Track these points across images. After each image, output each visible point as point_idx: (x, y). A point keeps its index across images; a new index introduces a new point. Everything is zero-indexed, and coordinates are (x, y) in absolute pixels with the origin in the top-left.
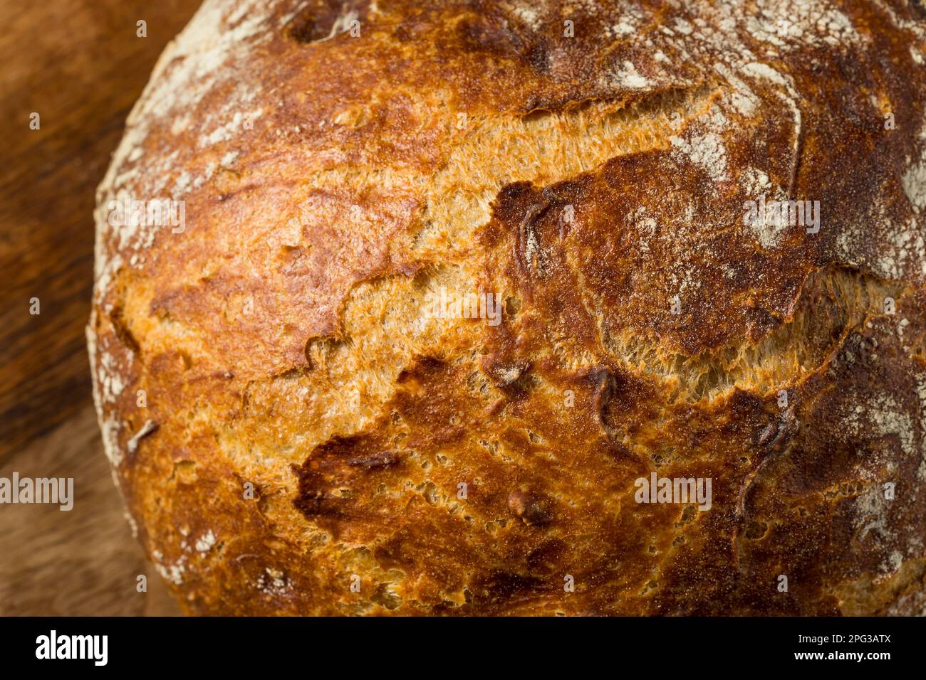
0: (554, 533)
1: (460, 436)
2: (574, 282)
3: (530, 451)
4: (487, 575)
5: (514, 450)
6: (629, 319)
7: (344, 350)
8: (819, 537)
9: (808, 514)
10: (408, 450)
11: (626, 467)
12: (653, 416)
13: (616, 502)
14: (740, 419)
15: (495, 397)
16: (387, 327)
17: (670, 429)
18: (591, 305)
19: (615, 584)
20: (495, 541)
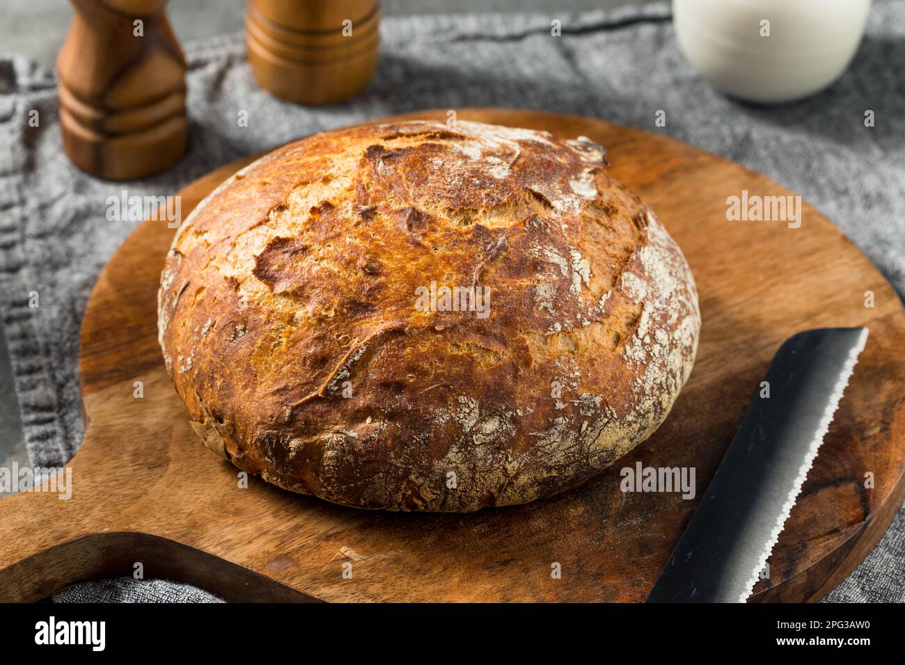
0: (382, 279)
1: (339, 235)
2: (400, 177)
3: (372, 241)
4: (346, 301)
5: (364, 240)
6: (426, 192)
7: (286, 212)
8: (517, 301)
9: (511, 288)
10: (312, 243)
11: (419, 250)
12: (434, 230)
13: (413, 265)
14: (477, 237)
15: (357, 218)
16: (307, 200)
17: (442, 236)
18: (408, 188)
19: (411, 308)
20: (351, 283)
